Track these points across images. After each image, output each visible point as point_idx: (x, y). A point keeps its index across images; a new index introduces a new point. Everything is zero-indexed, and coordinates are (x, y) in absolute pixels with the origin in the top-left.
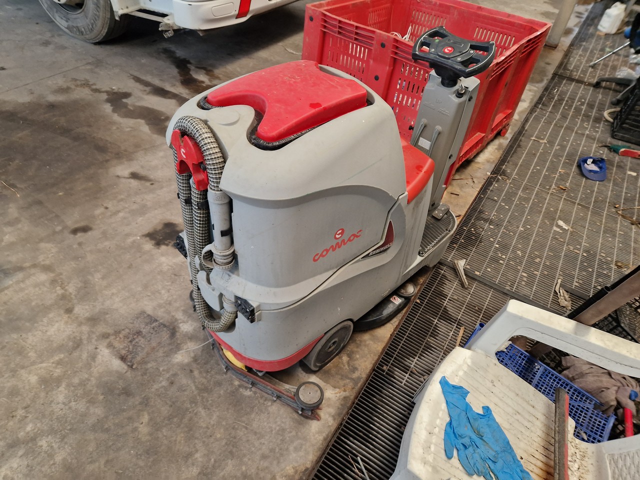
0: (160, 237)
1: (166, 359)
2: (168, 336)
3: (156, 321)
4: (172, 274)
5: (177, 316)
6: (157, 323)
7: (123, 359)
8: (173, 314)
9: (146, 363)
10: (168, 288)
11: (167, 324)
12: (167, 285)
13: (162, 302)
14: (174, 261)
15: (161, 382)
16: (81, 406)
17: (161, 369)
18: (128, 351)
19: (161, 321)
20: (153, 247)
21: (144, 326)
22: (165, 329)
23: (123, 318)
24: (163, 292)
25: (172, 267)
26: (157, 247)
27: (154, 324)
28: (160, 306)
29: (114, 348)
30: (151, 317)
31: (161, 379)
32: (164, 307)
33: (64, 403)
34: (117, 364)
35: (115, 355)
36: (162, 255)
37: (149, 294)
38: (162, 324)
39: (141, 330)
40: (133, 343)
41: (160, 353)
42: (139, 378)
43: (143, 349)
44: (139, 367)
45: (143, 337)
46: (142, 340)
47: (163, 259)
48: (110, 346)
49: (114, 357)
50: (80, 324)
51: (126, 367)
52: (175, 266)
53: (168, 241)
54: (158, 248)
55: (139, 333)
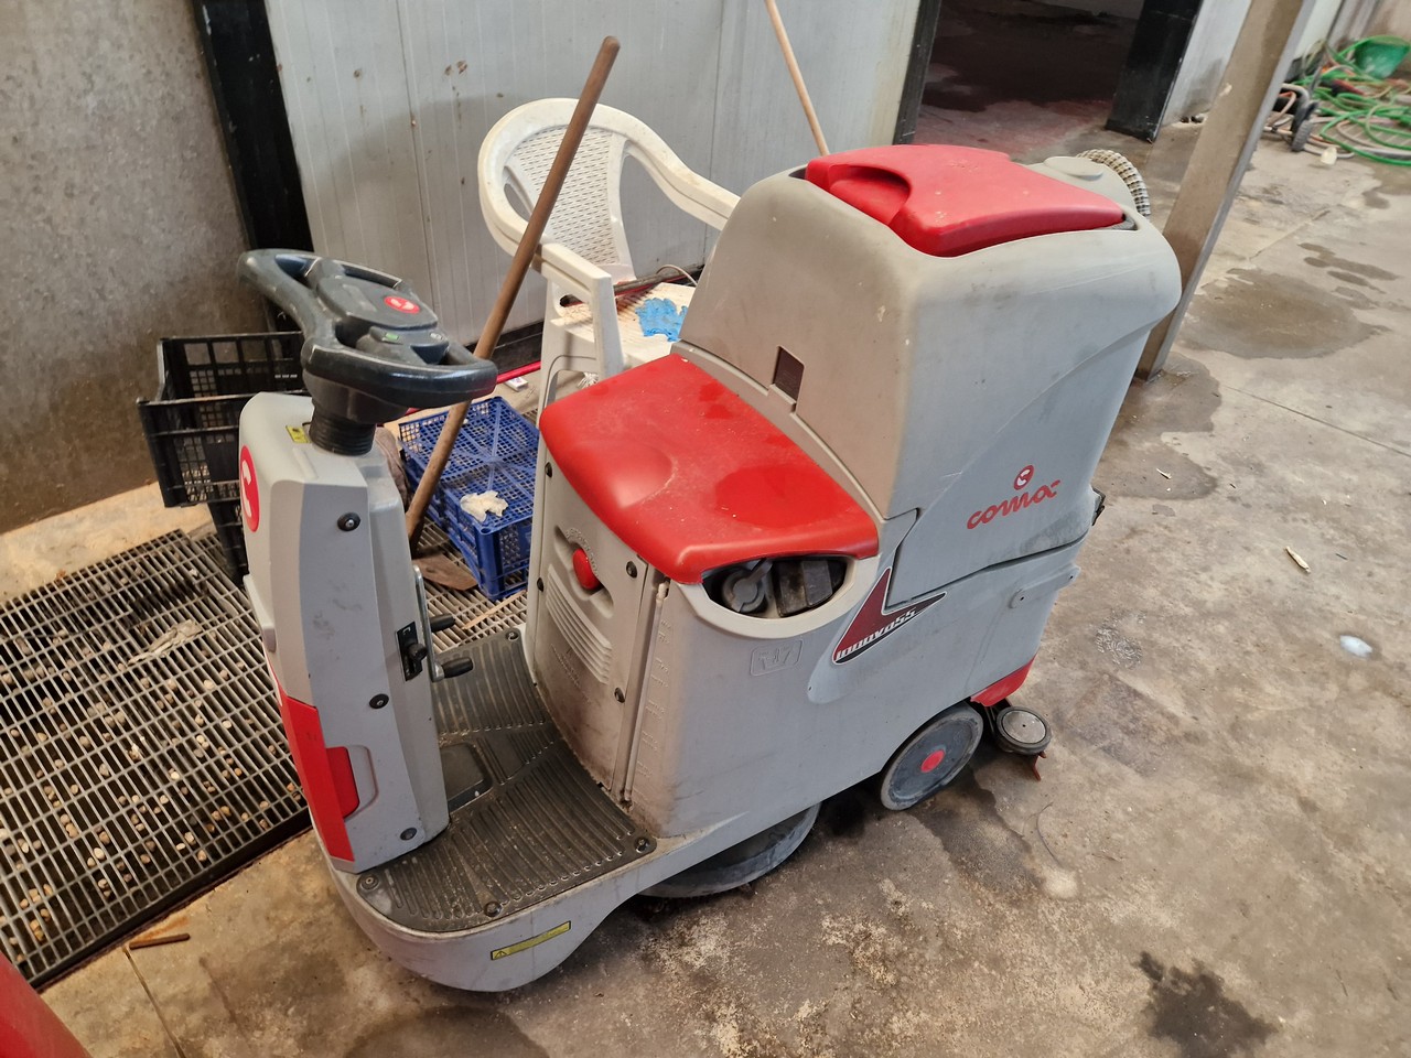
0: (1216, 1012)
1: (1053, 678)
2: (1069, 716)
3: (1104, 749)
4: (1121, 863)
5: (1066, 752)
6: (1101, 745)
7: (1137, 694)
8: (1073, 757)
9: (1086, 679)
10: (1113, 825)
11: (1078, 739)
12: (1118, 831)
13: (1112, 790)
14: (1132, 908)
15: (1049, 647)
16: (1163, 641)
17: (1056, 664)
18: (1131, 702)
19: (1094, 747)
20: (1218, 972)
21: (1125, 743)
22: (1079, 731)
23: (1178, 767)
24: (1120, 815)
25: (1130, 887)
26: (1205, 972)
27: (1106, 743)
28: (1112, 782)
29: (1163, 714)
30: (1118, 759)
31: (1050, 651)
32: (1100, 776)
33: (1192, 648)
34: (1141, 686)
35: (1151, 700)
36: (1173, 935)
37: (1151, 815)
38: (1092, 741)
39: (1126, 738)
40: (1130, 716)
41: (1070, 691)
42: (1089, 660)
43: (1106, 702)
44: (1098, 676)
45: (1116, 723)
46: (1115, 717)
47: (1166, 920)
48: (1172, 718)
49: (1152, 697)
50: (1262, 770)
51: (1121, 678)
52: (1124, 888)
53: (1183, 993)
54: (1199, 965)
55: (1128, 732)
